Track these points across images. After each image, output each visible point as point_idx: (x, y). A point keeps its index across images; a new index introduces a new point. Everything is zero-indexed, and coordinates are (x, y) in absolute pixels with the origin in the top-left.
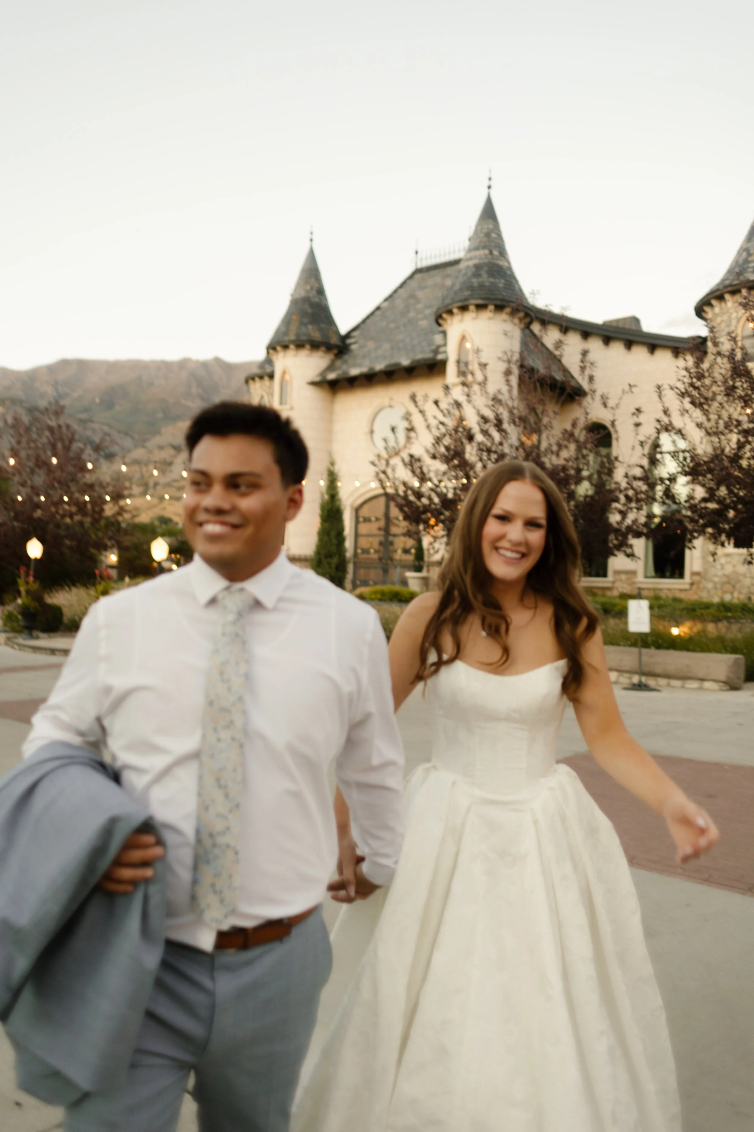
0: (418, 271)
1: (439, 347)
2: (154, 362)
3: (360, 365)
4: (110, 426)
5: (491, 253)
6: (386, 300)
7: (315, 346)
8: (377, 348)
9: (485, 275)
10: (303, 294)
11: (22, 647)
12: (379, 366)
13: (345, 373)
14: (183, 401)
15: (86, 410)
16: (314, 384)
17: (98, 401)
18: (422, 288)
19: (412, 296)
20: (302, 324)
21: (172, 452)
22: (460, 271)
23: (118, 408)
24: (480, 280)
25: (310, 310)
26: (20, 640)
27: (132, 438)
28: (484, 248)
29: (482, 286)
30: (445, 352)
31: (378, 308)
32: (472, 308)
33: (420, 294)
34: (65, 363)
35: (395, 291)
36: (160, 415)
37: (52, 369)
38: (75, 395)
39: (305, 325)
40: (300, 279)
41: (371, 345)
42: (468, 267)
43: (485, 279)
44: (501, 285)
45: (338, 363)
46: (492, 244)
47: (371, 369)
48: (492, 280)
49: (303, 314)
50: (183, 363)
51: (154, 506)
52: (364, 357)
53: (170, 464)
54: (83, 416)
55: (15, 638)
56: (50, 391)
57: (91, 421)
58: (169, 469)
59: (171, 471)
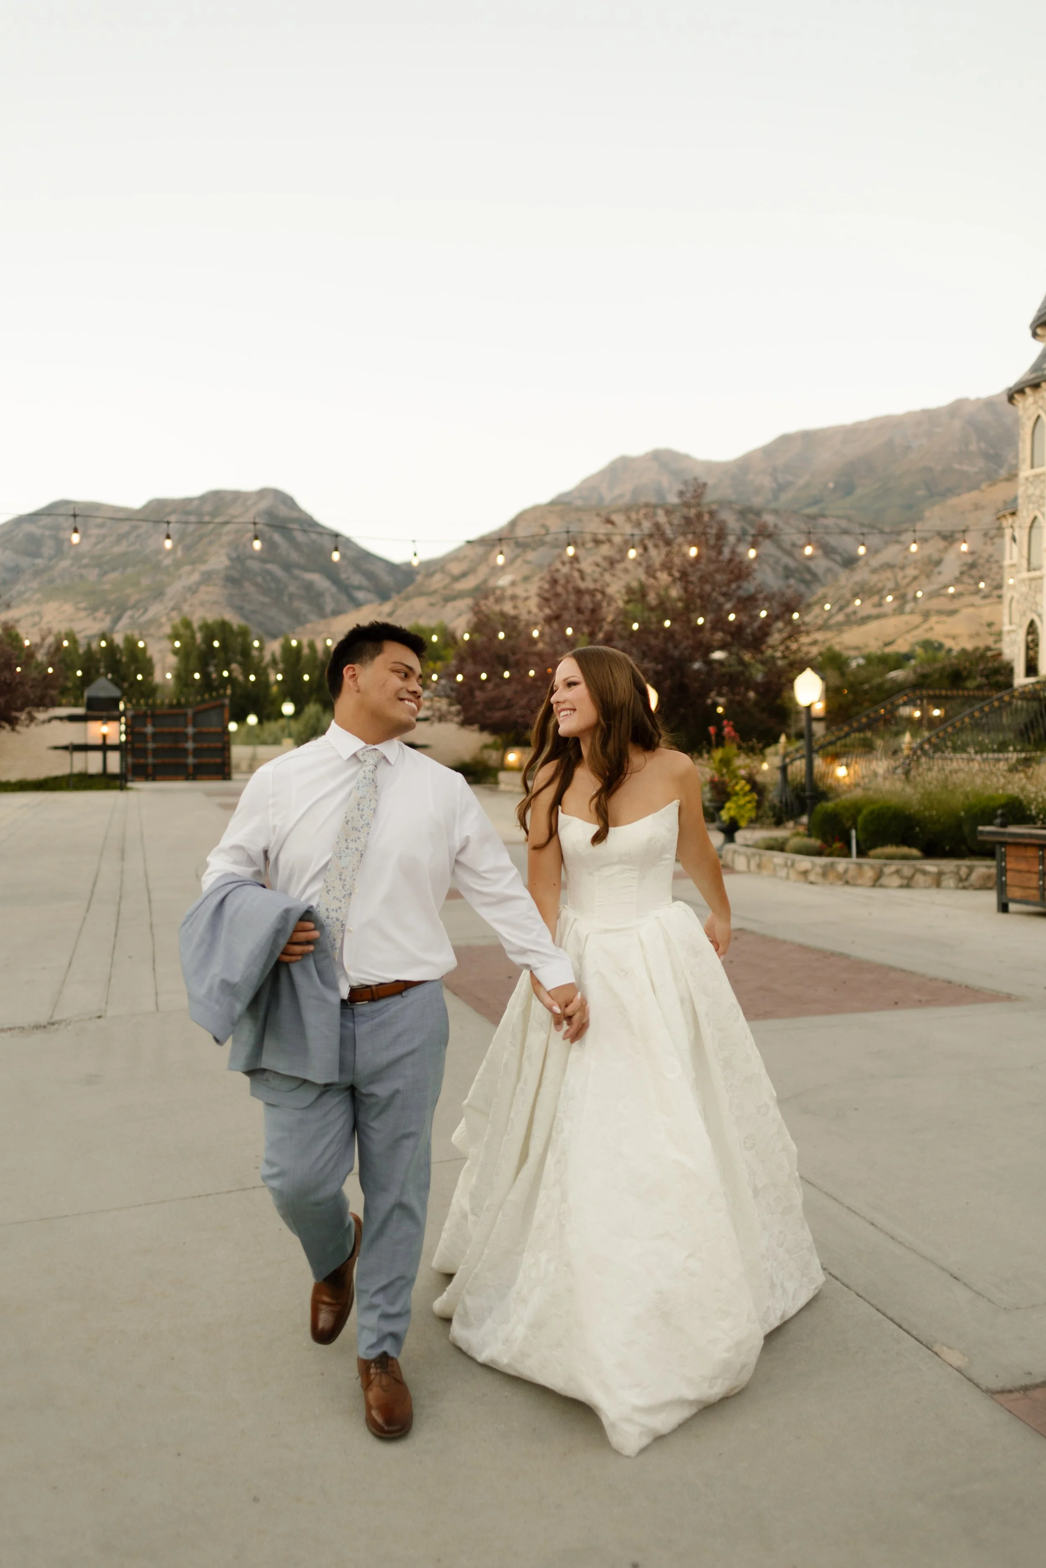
2: (910, 415)
4: (849, 519)
14: (957, 466)
15: (816, 502)
17: (831, 485)
21: (942, 544)
23: (860, 491)
27: (881, 532)
34: (785, 440)
36: (921, 493)
37: (768, 451)
38: (801, 482)
50: (956, 408)
51: (917, 627)
53: (938, 563)
54: (812, 510)
56: (767, 482)
57: (823, 516)
58: (936, 570)
59: (939, 573)
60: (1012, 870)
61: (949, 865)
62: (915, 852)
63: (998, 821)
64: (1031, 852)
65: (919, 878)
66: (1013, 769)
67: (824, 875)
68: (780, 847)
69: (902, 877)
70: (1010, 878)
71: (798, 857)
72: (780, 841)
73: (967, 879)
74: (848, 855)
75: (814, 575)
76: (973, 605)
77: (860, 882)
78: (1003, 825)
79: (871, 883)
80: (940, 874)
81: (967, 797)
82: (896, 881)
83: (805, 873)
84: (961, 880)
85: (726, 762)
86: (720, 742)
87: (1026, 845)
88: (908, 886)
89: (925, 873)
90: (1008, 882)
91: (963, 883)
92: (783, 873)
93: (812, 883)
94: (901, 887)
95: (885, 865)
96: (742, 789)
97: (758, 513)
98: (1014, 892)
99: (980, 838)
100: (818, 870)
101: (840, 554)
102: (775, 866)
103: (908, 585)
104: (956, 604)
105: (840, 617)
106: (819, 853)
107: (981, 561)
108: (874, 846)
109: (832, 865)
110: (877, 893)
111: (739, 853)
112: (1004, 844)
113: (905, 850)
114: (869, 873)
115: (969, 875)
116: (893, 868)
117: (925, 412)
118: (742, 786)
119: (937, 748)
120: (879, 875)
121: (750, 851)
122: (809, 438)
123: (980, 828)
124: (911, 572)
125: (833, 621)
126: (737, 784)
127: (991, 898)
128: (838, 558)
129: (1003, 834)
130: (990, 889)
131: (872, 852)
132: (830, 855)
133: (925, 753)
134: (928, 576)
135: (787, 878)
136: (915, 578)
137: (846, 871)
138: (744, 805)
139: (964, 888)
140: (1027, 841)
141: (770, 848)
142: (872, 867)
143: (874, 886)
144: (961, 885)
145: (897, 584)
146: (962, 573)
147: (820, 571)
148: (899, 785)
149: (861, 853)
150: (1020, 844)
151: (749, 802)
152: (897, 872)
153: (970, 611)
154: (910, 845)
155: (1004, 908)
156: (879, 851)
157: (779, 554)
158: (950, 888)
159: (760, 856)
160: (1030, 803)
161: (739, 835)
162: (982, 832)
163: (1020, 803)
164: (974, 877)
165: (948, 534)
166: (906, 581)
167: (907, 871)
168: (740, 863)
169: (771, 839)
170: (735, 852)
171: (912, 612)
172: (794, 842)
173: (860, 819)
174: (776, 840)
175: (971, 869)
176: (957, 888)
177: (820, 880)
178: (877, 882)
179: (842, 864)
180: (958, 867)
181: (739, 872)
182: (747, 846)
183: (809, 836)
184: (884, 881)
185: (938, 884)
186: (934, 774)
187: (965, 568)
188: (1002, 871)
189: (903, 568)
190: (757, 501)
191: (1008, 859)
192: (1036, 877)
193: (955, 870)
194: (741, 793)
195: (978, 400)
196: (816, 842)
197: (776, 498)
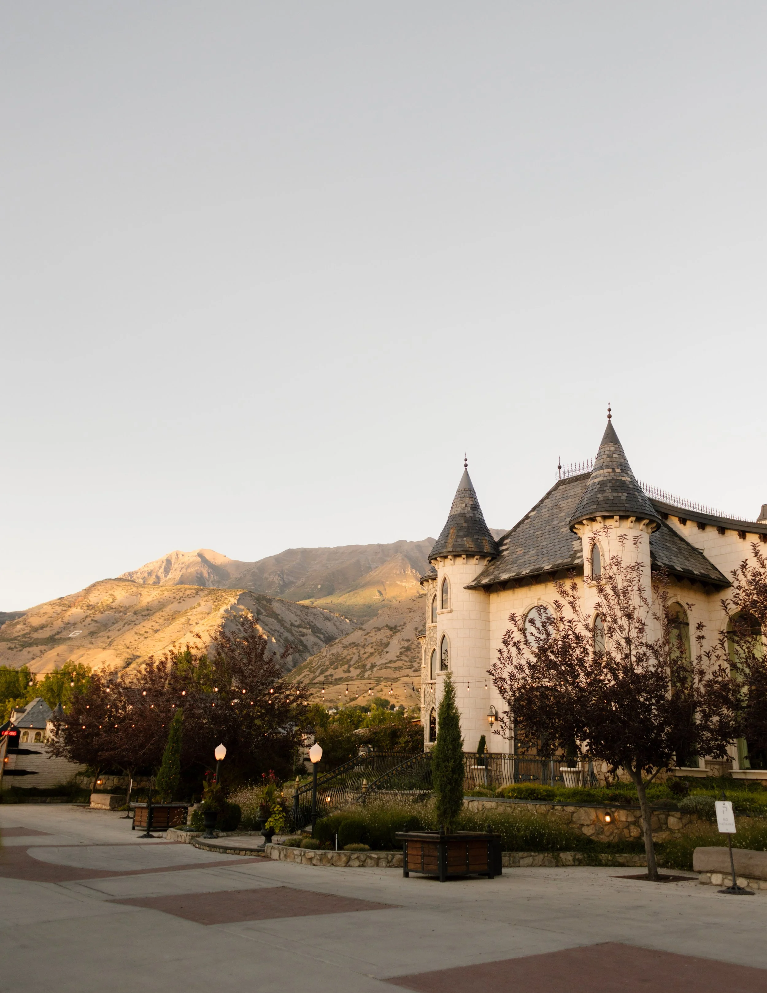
0: (561, 483)
1: (576, 552)
2: (370, 546)
3: (509, 571)
4: (330, 611)
5: (614, 470)
6: (534, 509)
7: (470, 555)
8: (525, 554)
9: (609, 491)
10: (459, 510)
11: (202, 846)
12: (525, 572)
13: (496, 577)
15: (309, 597)
16: (469, 588)
17: (319, 587)
18: (564, 498)
19: (556, 505)
20: (458, 537)
21: (389, 632)
22: (587, 487)
23: (337, 592)
24: (605, 495)
25: (465, 525)
26: (202, 840)
28: (607, 467)
29: (606, 500)
30: (581, 557)
31: (527, 517)
32: (599, 519)
33: (563, 504)
34: (290, 553)
35: (542, 501)
37: (278, 559)
38: (299, 583)
39: (461, 537)
40: (457, 497)
41: (520, 551)
42: (594, 484)
43: (609, 494)
44: (624, 498)
45: (492, 569)
46: (614, 463)
47: (519, 574)
48: (615, 494)
49: (459, 528)
51: (371, 689)
52: (513, 562)
53: (387, 645)
55: (198, 836)
56: (276, 579)
57: (313, 607)
58: (385, 650)
59: (387, 652)
60: (411, 854)
61: (383, 854)
62: (367, 847)
63: (404, 829)
64: (418, 845)
65: (369, 861)
66: (415, 801)
67: (321, 860)
68: (297, 844)
69: (360, 861)
70: (409, 859)
71: (307, 850)
72: (298, 841)
73: (391, 861)
74: (333, 849)
75: (305, 646)
76: (408, 676)
77: (339, 864)
78: (407, 831)
79: (344, 865)
80: (379, 859)
81: (393, 816)
82: (357, 863)
83: (311, 859)
84: (388, 862)
85: (269, 794)
86: (267, 782)
87: (416, 841)
88: (362, 866)
89: (371, 858)
90: (409, 861)
91: (390, 864)
92: (298, 860)
93: (314, 865)
94: (359, 866)
95: (352, 853)
96: (277, 810)
97: (269, 601)
98: (411, 866)
99: (397, 838)
100: (318, 857)
101: (324, 634)
102: (295, 855)
103: (367, 658)
104: (397, 674)
105: (321, 678)
106: (318, 848)
107: (413, 646)
108: (346, 844)
109: (325, 854)
110: (347, 870)
111: (275, 848)
112: (407, 841)
113: (362, 846)
114: (344, 859)
115: (392, 859)
116: (356, 856)
117: (380, 546)
118: (278, 808)
119: (379, 788)
120: (349, 860)
121: (280, 847)
122: (305, 553)
123: (397, 833)
124: (369, 650)
125: (316, 681)
126: (275, 807)
127: (401, 871)
128: (322, 636)
129: (406, 836)
130: (402, 867)
131: (345, 847)
132: (323, 849)
133: (373, 791)
134: (380, 654)
135: (301, 863)
136: (372, 654)
137: (332, 858)
138: (278, 820)
139: (390, 867)
140: (416, 839)
141: (292, 845)
142: (345, 855)
143: (346, 866)
144: (388, 865)
145: (360, 658)
146: (401, 653)
147: (309, 644)
148: (359, 809)
149: (340, 848)
150: (414, 841)
151: (281, 818)
152: (358, 858)
153: (406, 679)
154: (364, 843)
155: (406, 875)
156: (349, 846)
157: (282, 630)
158: (383, 867)
159: (286, 849)
160: (422, 820)
161: (274, 838)
162: (397, 835)
163: (417, 819)
164: (394, 860)
165: (393, 626)
166: (366, 655)
167: (362, 857)
168: (275, 854)
169: (292, 839)
170: (272, 847)
171: (369, 678)
172: (305, 841)
173: (340, 829)
174: (295, 840)
175: (393, 856)
176: (387, 866)
177: (319, 863)
178: (347, 864)
179: (330, 854)
180: (387, 855)
181: (274, 860)
182: (279, 844)
183: (313, 838)
184: (351, 863)
185: (378, 865)
186: (378, 802)
187: (403, 650)
188: (406, 855)
189: (364, 647)
190: (269, 593)
191: (409, 849)
192: (420, 858)
193: (386, 856)
194: (277, 812)
195: (411, 542)
196: (316, 841)
197: (282, 592)
